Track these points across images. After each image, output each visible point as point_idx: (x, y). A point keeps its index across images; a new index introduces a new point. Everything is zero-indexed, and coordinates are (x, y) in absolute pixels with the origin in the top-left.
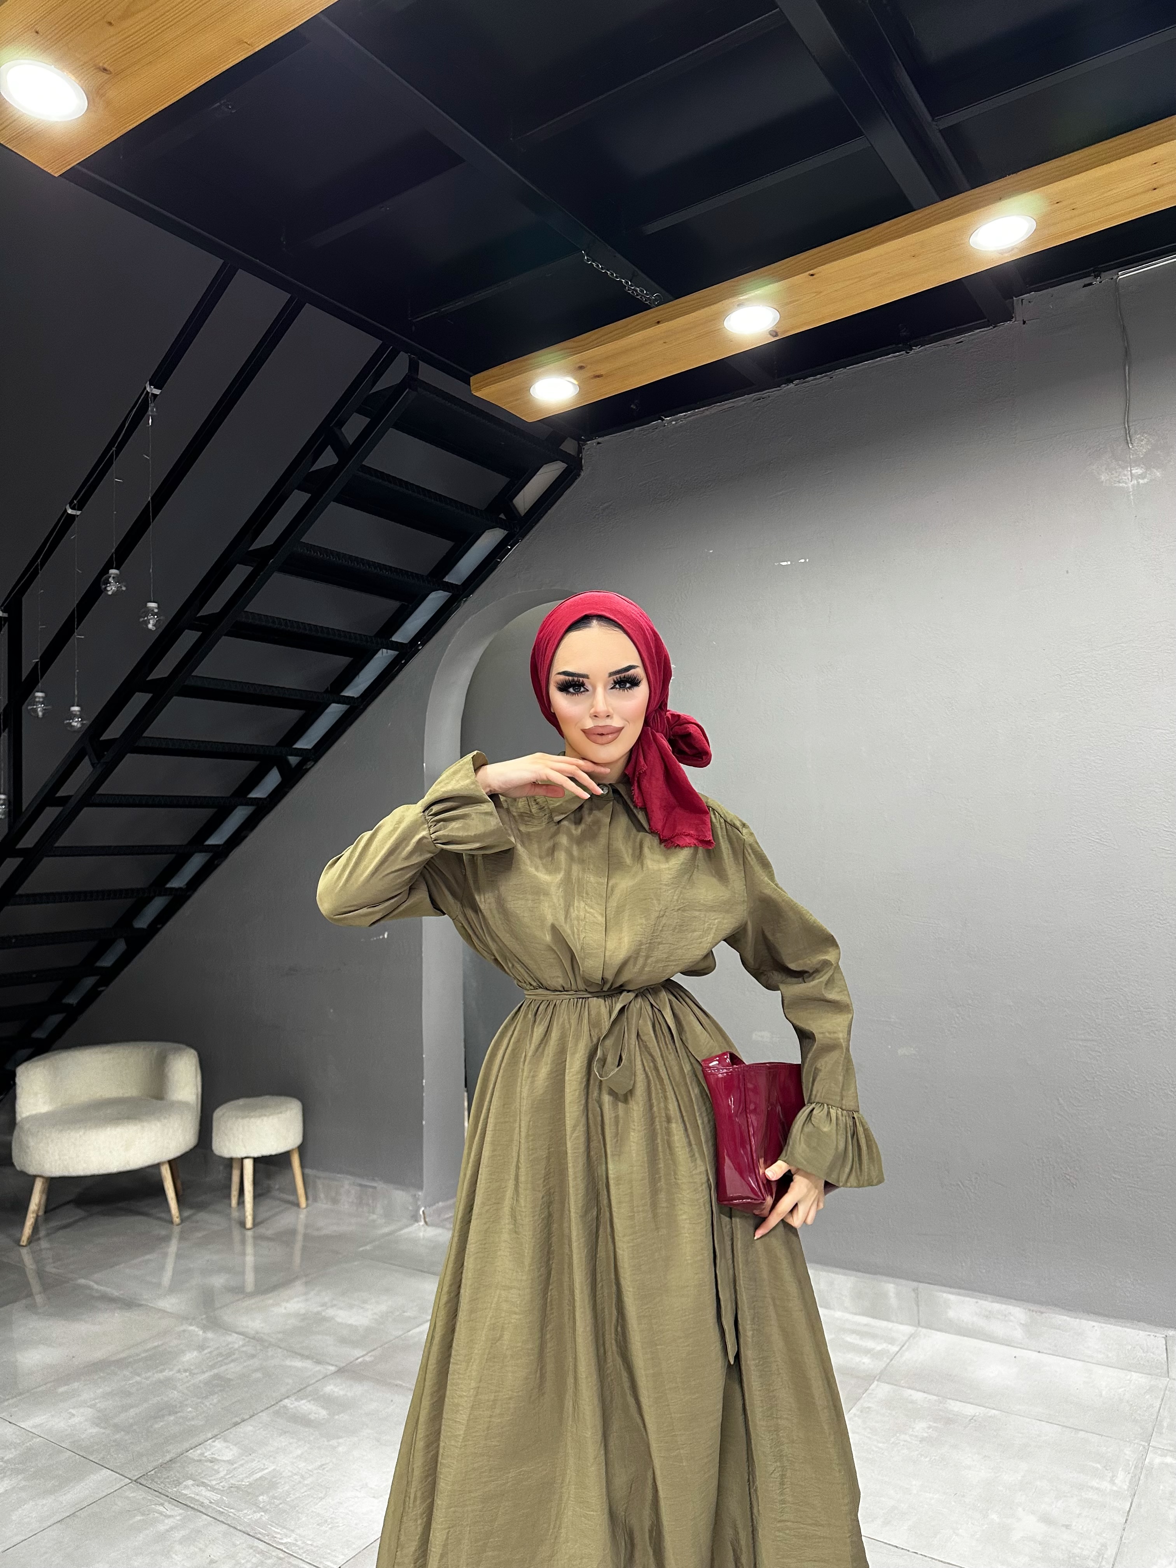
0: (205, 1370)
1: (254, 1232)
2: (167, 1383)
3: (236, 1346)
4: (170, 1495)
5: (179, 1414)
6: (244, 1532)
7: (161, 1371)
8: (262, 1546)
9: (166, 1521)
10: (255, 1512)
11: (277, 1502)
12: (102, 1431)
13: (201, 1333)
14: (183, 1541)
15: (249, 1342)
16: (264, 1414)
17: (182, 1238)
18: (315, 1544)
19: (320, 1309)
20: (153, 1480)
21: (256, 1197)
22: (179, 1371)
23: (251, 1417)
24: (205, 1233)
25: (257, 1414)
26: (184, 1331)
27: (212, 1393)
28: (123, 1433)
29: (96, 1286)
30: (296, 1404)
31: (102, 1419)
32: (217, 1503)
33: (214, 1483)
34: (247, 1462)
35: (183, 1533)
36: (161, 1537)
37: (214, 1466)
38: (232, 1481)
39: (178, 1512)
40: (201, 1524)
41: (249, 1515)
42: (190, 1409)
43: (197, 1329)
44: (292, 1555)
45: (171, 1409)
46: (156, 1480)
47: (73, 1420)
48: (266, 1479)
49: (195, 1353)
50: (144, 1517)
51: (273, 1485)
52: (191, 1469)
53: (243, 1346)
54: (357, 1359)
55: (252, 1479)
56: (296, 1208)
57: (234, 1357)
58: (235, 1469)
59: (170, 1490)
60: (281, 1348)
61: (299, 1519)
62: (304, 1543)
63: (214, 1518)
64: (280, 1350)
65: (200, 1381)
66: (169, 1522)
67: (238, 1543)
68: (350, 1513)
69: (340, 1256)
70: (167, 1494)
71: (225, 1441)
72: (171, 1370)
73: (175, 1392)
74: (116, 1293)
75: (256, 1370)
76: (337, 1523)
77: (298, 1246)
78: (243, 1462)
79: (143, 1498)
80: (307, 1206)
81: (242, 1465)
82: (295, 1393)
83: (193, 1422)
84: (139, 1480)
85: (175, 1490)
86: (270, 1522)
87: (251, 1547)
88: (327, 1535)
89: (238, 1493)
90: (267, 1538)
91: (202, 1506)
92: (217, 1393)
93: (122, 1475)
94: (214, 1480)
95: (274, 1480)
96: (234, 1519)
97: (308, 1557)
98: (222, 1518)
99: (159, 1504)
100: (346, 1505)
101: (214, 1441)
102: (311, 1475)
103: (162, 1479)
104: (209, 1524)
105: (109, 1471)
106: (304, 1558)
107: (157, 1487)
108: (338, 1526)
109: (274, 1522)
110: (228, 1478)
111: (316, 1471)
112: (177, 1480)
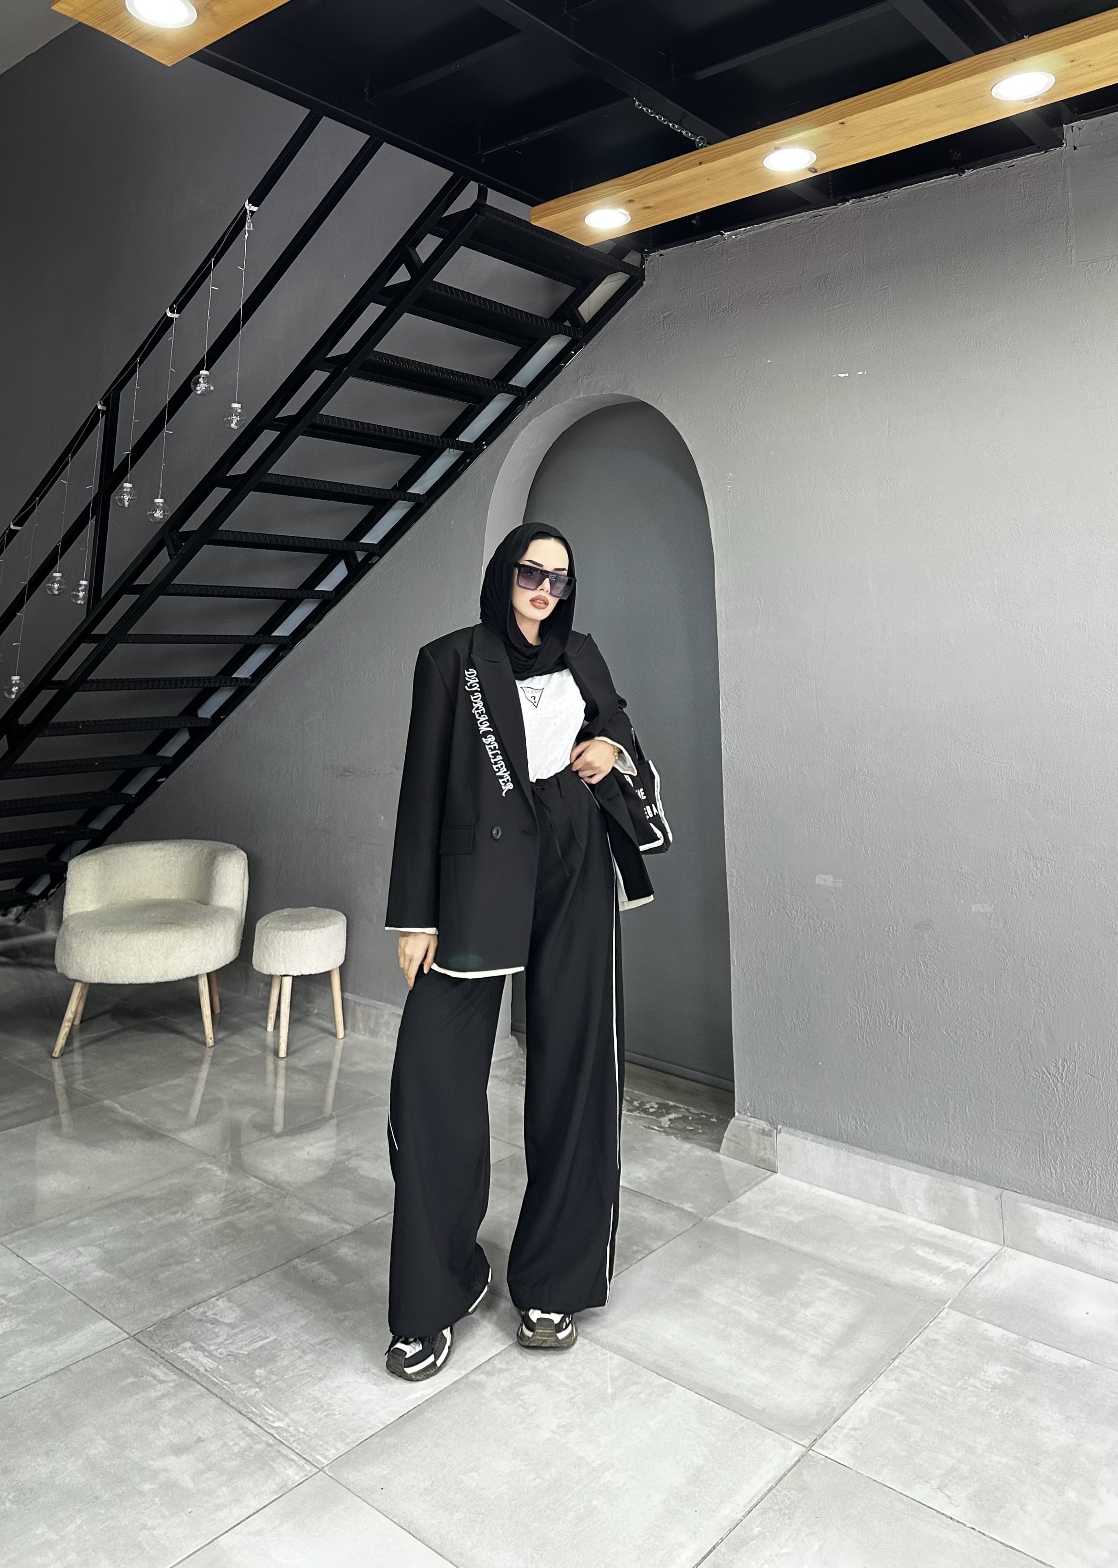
0: (218, 1216)
1: (287, 1062)
2: (178, 1227)
3: (253, 1192)
4: (166, 1358)
5: (186, 1265)
6: (236, 1410)
7: (175, 1213)
8: (252, 1427)
9: (159, 1387)
10: (250, 1387)
11: (275, 1378)
12: (108, 1275)
13: (219, 1173)
14: (172, 1412)
15: (267, 1188)
16: (272, 1274)
17: (213, 1063)
18: (307, 1433)
19: (344, 1157)
20: (151, 1338)
22: (192, 1214)
23: (259, 1275)
24: (234, 1060)
25: (266, 1272)
26: (203, 1169)
27: (222, 1244)
28: (127, 1280)
29: (121, 1110)
30: (307, 1264)
31: (109, 1261)
32: (213, 1371)
33: (212, 1348)
34: (249, 1327)
35: (174, 1402)
36: (152, 1405)
37: (215, 1328)
38: (231, 1348)
39: (171, 1376)
40: (194, 1394)
41: (244, 1391)
42: (198, 1260)
43: (215, 1169)
44: (282, 1442)
45: (179, 1258)
46: (154, 1337)
47: (80, 1259)
48: (266, 1349)
49: (211, 1196)
50: (137, 1380)
51: (272, 1358)
52: (191, 1329)
53: (260, 1192)
54: (376, 1220)
55: (250, 1349)
56: (332, 1038)
57: (249, 1204)
58: (236, 1333)
59: (166, 1352)
60: (298, 1198)
61: (295, 1401)
62: (296, 1429)
63: (207, 1389)
64: (297, 1201)
65: (212, 1228)
66: (162, 1389)
67: (228, 1421)
68: (347, 1400)
69: (372, 1098)
70: (163, 1355)
71: (229, 1300)
72: (184, 1213)
73: (186, 1239)
74: (140, 1120)
75: (270, 1222)
76: (333, 1410)
77: (333, 1081)
78: (244, 1326)
79: (139, 1358)
80: (344, 1035)
81: (242, 1331)
82: (307, 1253)
83: (198, 1275)
84: (137, 1336)
85: (172, 1351)
86: (264, 1401)
87: (241, 1428)
88: (322, 1423)
89: (235, 1362)
90: (259, 1419)
91: (197, 1374)
92: (228, 1244)
93: (120, 1328)
94: (213, 1344)
95: (274, 1352)
96: (227, 1392)
97: (298, 1446)
98: (215, 1390)
99: (154, 1366)
100: (345, 1390)
101: (218, 1300)
102: (312, 1350)
103: (160, 1338)
104: (202, 1396)
105: (109, 1322)
106: (294, 1448)
107: (154, 1346)
108: (334, 1415)
109: (268, 1402)
110: (229, 1344)
111: (319, 1347)
112: (175, 1341)
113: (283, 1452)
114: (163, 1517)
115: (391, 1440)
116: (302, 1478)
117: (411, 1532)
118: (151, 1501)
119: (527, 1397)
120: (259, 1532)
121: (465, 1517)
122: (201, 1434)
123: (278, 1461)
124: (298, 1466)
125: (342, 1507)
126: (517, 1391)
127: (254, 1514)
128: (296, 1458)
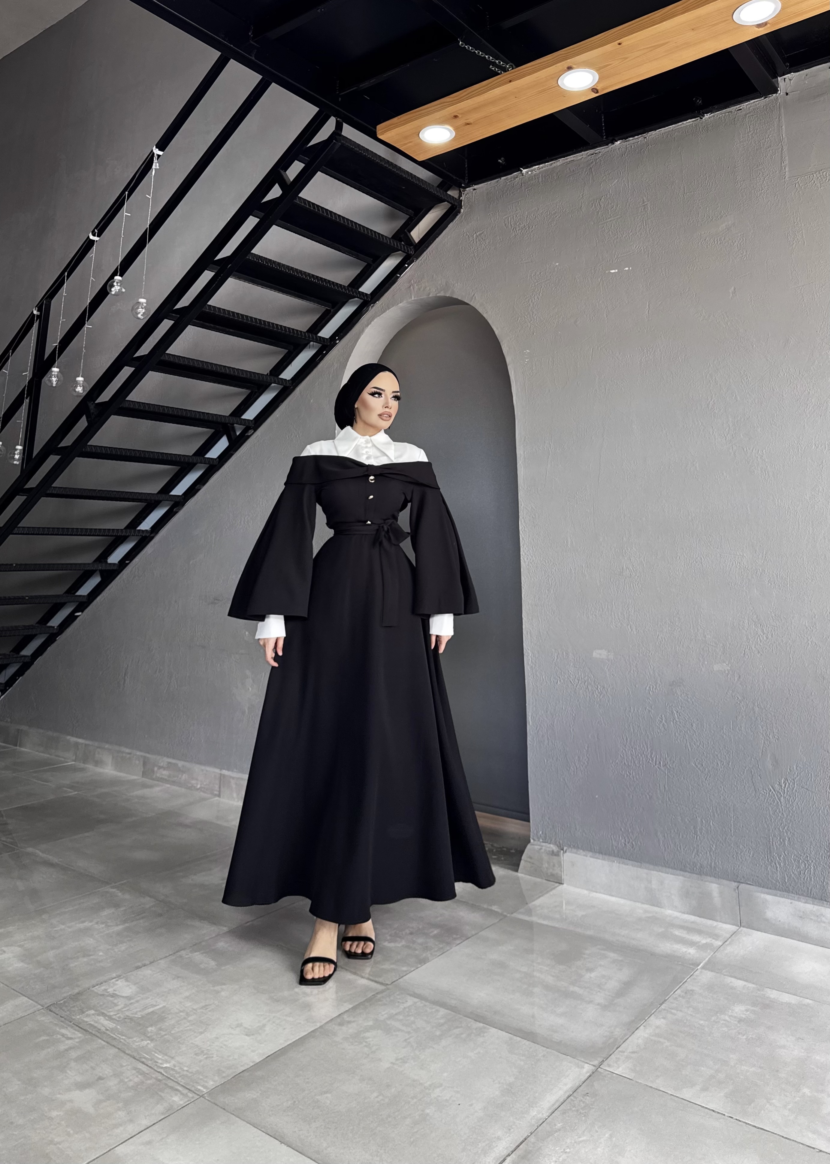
0: (119, 923)
2: (86, 932)
3: (147, 906)
4: (73, 1022)
5: (92, 957)
6: (131, 1056)
7: (83, 922)
8: (144, 1068)
9: (67, 1042)
10: (142, 1040)
11: (163, 1033)
12: (26, 966)
13: (120, 894)
14: (77, 1060)
15: (158, 904)
16: (162, 962)
18: (190, 1070)
20: (61, 1008)
22: (97, 923)
23: (151, 963)
25: (157, 961)
26: (107, 892)
27: (121, 942)
28: (42, 969)
29: (41, 854)
30: (190, 954)
31: (28, 956)
32: (112, 1030)
33: (112, 1014)
34: (142, 999)
35: (79, 1053)
36: (61, 1054)
37: (114, 1000)
38: (127, 1013)
39: (78, 1035)
40: (96, 1046)
41: (137, 1042)
42: (101, 954)
43: (117, 892)
44: (169, 1078)
45: (86, 952)
46: (64, 1008)
48: (156, 1013)
49: (113, 910)
50: (48, 1038)
51: (162, 1019)
52: (94, 1001)
53: (153, 906)
54: (247, 923)
55: (144, 1013)
57: (144, 915)
58: (131, 1004)
59: (74, 1017)
60: (184, 910)
61: (180, 1048)
62: (181, 1068)
63: (107, 1042)
64: (183, 912)
65: (113, 932)
66: (69, 1043)
67: (125, 1064)
68: (224, 1047)
71: (127, 980)
72: (91, 921)
73: (92, 940)
74: (55, 860)
75: (161, 926)
76: (212, 1054)
78: (139, 998)
79: (51, 1022)
81: (137, 1001)
82: (191, 947)
83: (101, 964)
84: (50, 1007)
85: (78, 1017)
86: (154, 1050)
87: (135, 1069)
88: (202, 1063)
89: (131, 1023)
90: (150, 1062)
91: (99, 1032)
92: (126, 942)
93: (36, 1002)
94: (112, 1011)
95: (163, 1015)
96: (124, 1044)
97: (183, 1081)
98: (114, 1043)
99: (63, 1027)
100: (221, 1040)
101: (117, 980)
102: (195, 1013)
103: (69, 1008)
104: (103, 1047)
105: (26, 999)
106: (179, 1082)
107: (63, 1014)
108: (213, 1057)
109: (157, 1050)
110: (124, 1011)
111: (201, 1010)
112: (81, 1010)
113: (170, 1084)
114: (69, 1134)
115: (259, 1073)
116: (185, 1102)
117: (277, 1138)
118: (58, 1123)
119: (371, 1039)
120: (149, 1143)
121: (322, 1125)
122: (101, 1074)
123: (166, 1091)
124: (182, 1094)
125: (218, 1122)
126: (362, 1036)
127: (145, 1130)
128: (180, 1088)
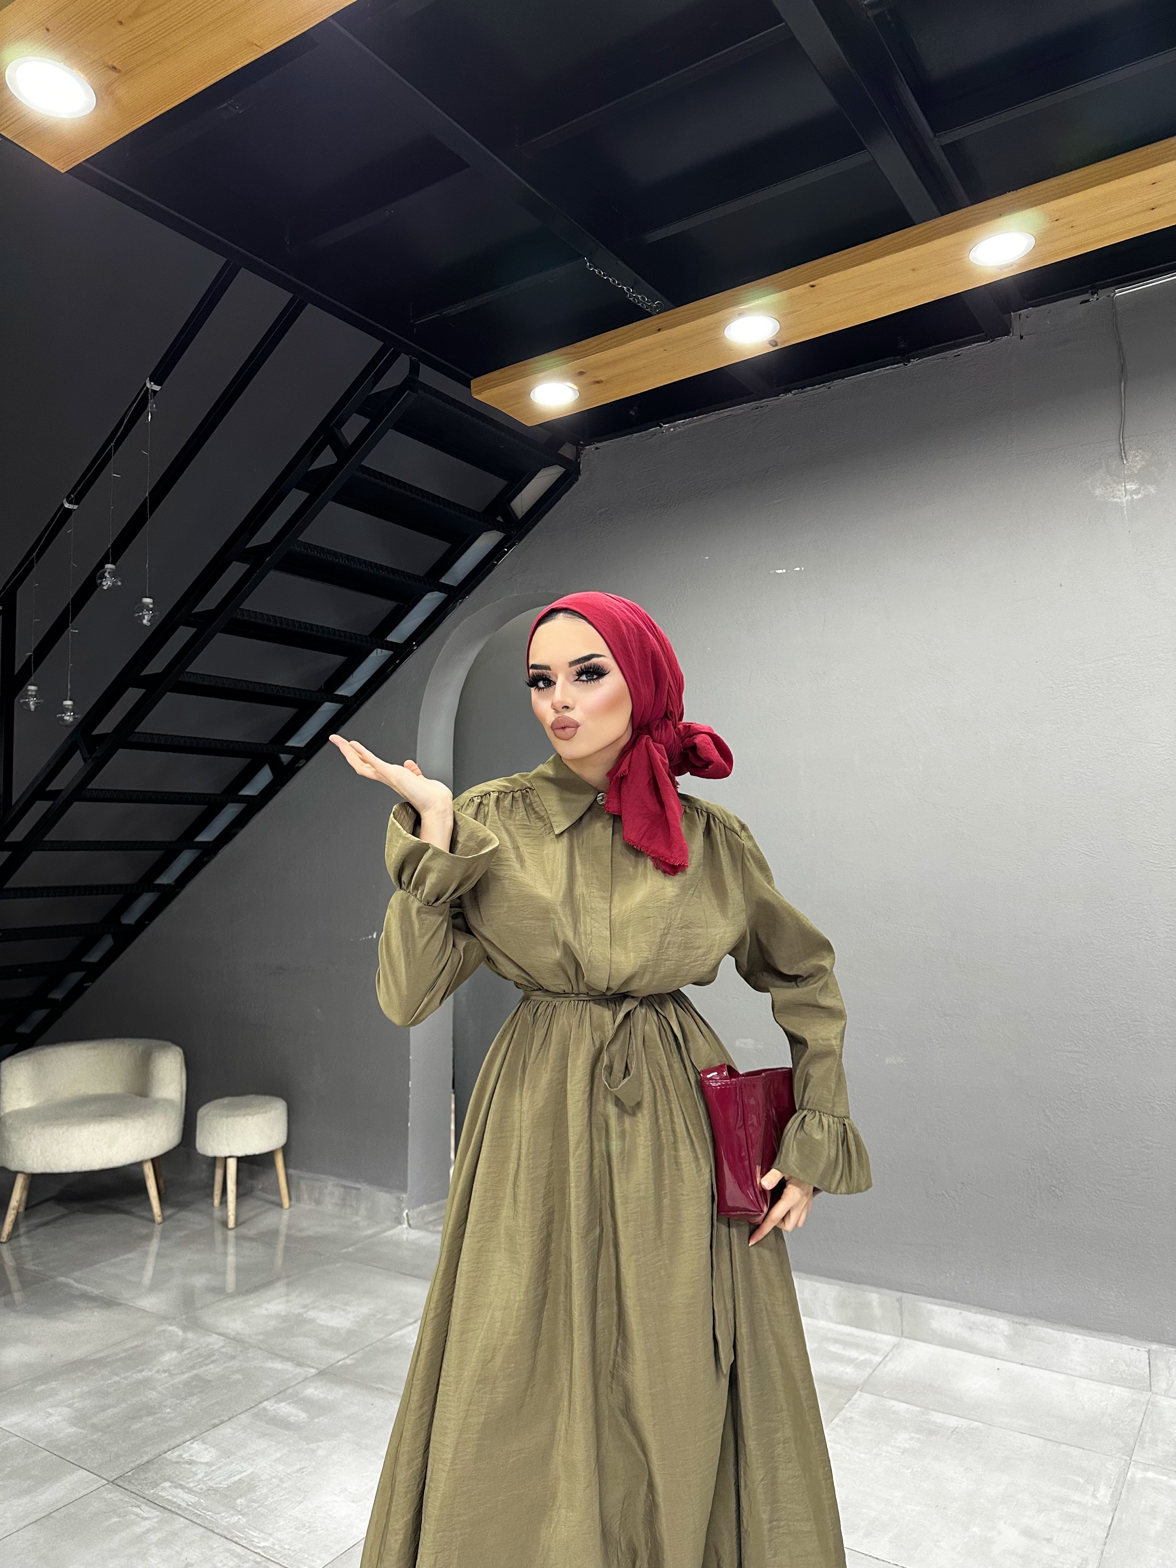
0: (184, 1370)
1: (236, 1232)
2: (147, 1383)
3: (216, 1347)
4: (147, 1497)
5: (157, 1416)
6: (221, 1536)
7: (141, 1371)
8: (239, 1549)
9: (143, 1523)
10: (232, 1515)
11: (256, 1505)
12: (79, 1430)
13: (181, 1333)
14: (159, 1544)
15: (230, 1343)
16: (243, 1416)
17: (163, 1238)
18: (293, 1548)
19: (302, 1310)
20: (130, 1482)
21: (239, 1196)
22: (158, 1372)
23: (229, 1419)
24: (186, 1232)
25: (237, 1415)
26: (164, 1331)
27: (191, 1394)
28: (100, 1433)
29: (76, 1285)
30: (276, 1406)
31: (80, 1419)
32: (194, 1505)
33: (192, 1485)
34: (225, 1464)
35: (159, 1535)
36: (139, 1539)
37: (191, 1468)
38: (211, 1484)
39: (154, 1514)
40: (178, 1526)
41: (227, 1519)
42: (168, 1410)
43: (176, 1330)
44: (269, 1559)
45: (150, 1410)
46: (133, 1481)
47: (50, 1419)
48: (244, 1481)
49: (174, 1354)
50: (120, 1519)
51: (252, 1488)
52: (169, 1471)
53: (223, 1347)
54: (338, 1362)
55: (229, 1482)
56: (278, 1209)
57: (213, 1358)
58: (213, 1471)
59: (147, 1492)
60: (261, 1349)
61: (277, 1522)
62: (281, 1547)
63: (191, 1521)
64: (260, 1352)
65: (179, 1383)
66: (146, 1524)
67: (215, 1546)
68: (329, 1518)
69: (322, 1258)
70: (144, 1495)
71: (204, 1443)
72: (150, 1370)
73: (154, 1393)
74: (96, 1292)
75: (237, 1371)
76: (316, 1527)
77: (281, 1246)
78: (221, 1464)
79: (120, 1500)
80: (290, 1206)
81: (220, 1468)
82: (275, 1395)
83: (172, 1424)
84: (116, 1482)
85: (152, 1491)
86: (247, 1526)
87: (228, 1550)
88: (305, 1539)
89: (216, 1495)
90: (244, 1541)
91: (180, 1509)
92: (197, 1394)
93: (98, 1475)
94: (192, 1482)
95: (253, 1483)
96: (211, 1522)
97: (285, 1561)
98: (199, 1521)
99: (136, 1505)
100: (324, 1509)
101: (192, 1443)
102: (289, 1478)
103: (140, 1481)
104: (186, 1527)
105: (86, 1472)
106: (281, 1563)
107: (134, 1488)
108: (317, 1531)
109: (252, 1526)
110: (206, 1481)
111: (295, 1474)
112: (155, 1482)
122: (189, 1560)
